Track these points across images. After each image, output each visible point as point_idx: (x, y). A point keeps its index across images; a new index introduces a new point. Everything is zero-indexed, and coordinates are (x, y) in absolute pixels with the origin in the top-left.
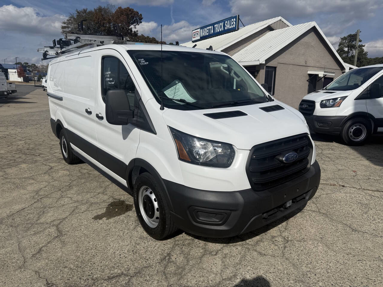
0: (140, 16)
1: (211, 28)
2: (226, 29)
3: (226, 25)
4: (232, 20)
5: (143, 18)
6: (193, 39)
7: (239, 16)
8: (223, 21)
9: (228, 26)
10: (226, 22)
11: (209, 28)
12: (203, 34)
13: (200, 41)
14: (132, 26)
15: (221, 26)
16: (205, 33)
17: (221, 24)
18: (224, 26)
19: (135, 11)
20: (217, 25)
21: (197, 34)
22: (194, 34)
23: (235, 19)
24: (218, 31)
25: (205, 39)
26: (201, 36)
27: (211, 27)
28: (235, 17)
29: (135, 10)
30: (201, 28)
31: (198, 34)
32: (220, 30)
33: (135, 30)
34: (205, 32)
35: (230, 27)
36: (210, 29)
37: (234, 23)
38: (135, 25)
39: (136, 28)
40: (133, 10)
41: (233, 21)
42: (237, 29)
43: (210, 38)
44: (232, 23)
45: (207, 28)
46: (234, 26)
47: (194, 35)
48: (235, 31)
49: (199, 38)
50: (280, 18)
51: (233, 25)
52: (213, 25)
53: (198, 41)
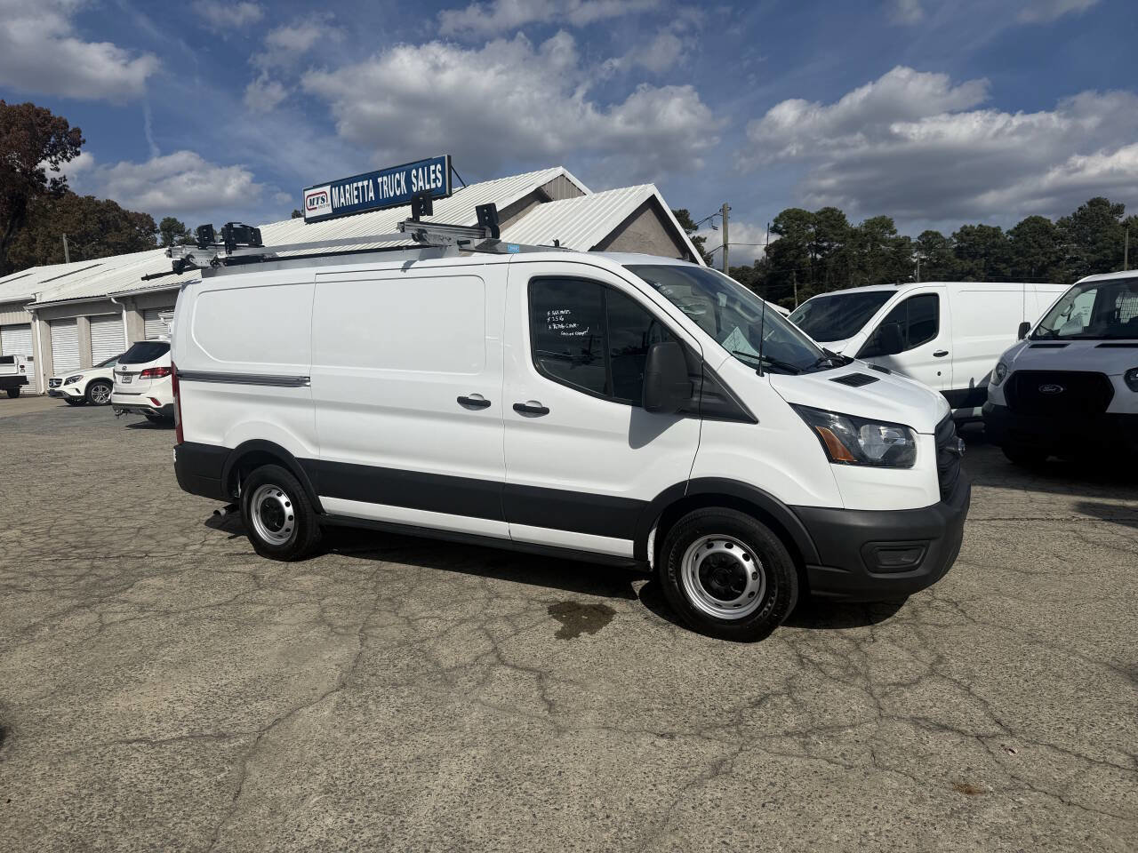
0: (75, 136)
1: (368, 186)
2: (415, 190)
3: (414, 180)
4: (432, 168)
5: (84, 141)
6: (309, 214)
7: (449, 157)
8: (406, 168)
9: (421, 184)
10: (414, 172)
11: (360, 184)
12: (342, 200)
13: (332, 219)
14: (45, 164)
15: (399, 182)
16: (350, 196)
17: (397, 175)
18: (409, 182)
19: (53, 118)
20: (385, 178)
21: (320, 200)
22: (312, 198)
23: (439, 166)
24: (392, 194)
25: (349, 216)
26: (336, 205)
27: (366, 183)
28: (441, 160)
29: (55, 113)
30: (334, 184)
31: (323, 200)
32: (398, 193)
33: (56, 175)
34: (347, 195)
35: (428, 187)
36: (363, 187)
37: (439, 175)
38: (54, 158)
39: (58, 170)
40: (49, 113)
41: (434, 172)
42: (448, 193)
43: (366, 212)
44: (433, 176)
45: (355, 185)
46: (439, 185)
47: (312, 203)
48: (442, 198)
49: (328, 210)
50: (560, 170)
51: (435, 181)
52: (373, 176)
53: (326, 220)
